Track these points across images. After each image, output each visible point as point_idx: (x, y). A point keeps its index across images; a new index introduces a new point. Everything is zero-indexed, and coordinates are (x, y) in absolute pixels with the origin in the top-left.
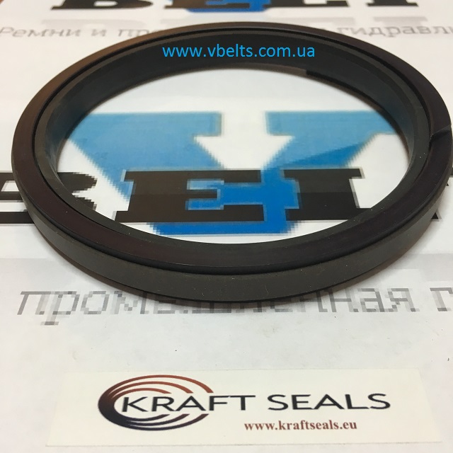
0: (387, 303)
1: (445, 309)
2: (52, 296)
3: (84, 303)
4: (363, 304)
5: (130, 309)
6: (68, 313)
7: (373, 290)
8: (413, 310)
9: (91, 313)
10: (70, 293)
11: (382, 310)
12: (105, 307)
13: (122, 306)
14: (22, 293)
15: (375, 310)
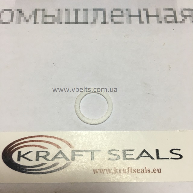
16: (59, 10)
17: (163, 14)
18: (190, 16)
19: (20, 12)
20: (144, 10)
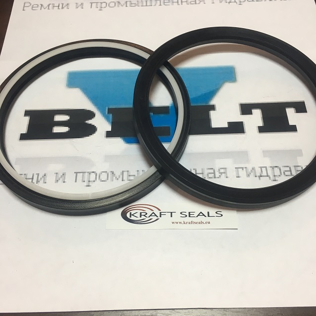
0: (217, 174)
1: (239, 177)
2: (86, 174)
3: (99, 176)
4: (208, 175)
5: (118, 179)
6: (94, 181)
7: (212, 169)
8: (227, 177)
9: (102, 181)
10: (93, 172)
11: (215, 177)
12: (108, 179)
13: (114, 178)
14: (75, 173)
15: (212, 178)
16: (138, 171)
17: (206, 172)
18: (224, 173)
19: (113, 173)
20: (194, 169)
